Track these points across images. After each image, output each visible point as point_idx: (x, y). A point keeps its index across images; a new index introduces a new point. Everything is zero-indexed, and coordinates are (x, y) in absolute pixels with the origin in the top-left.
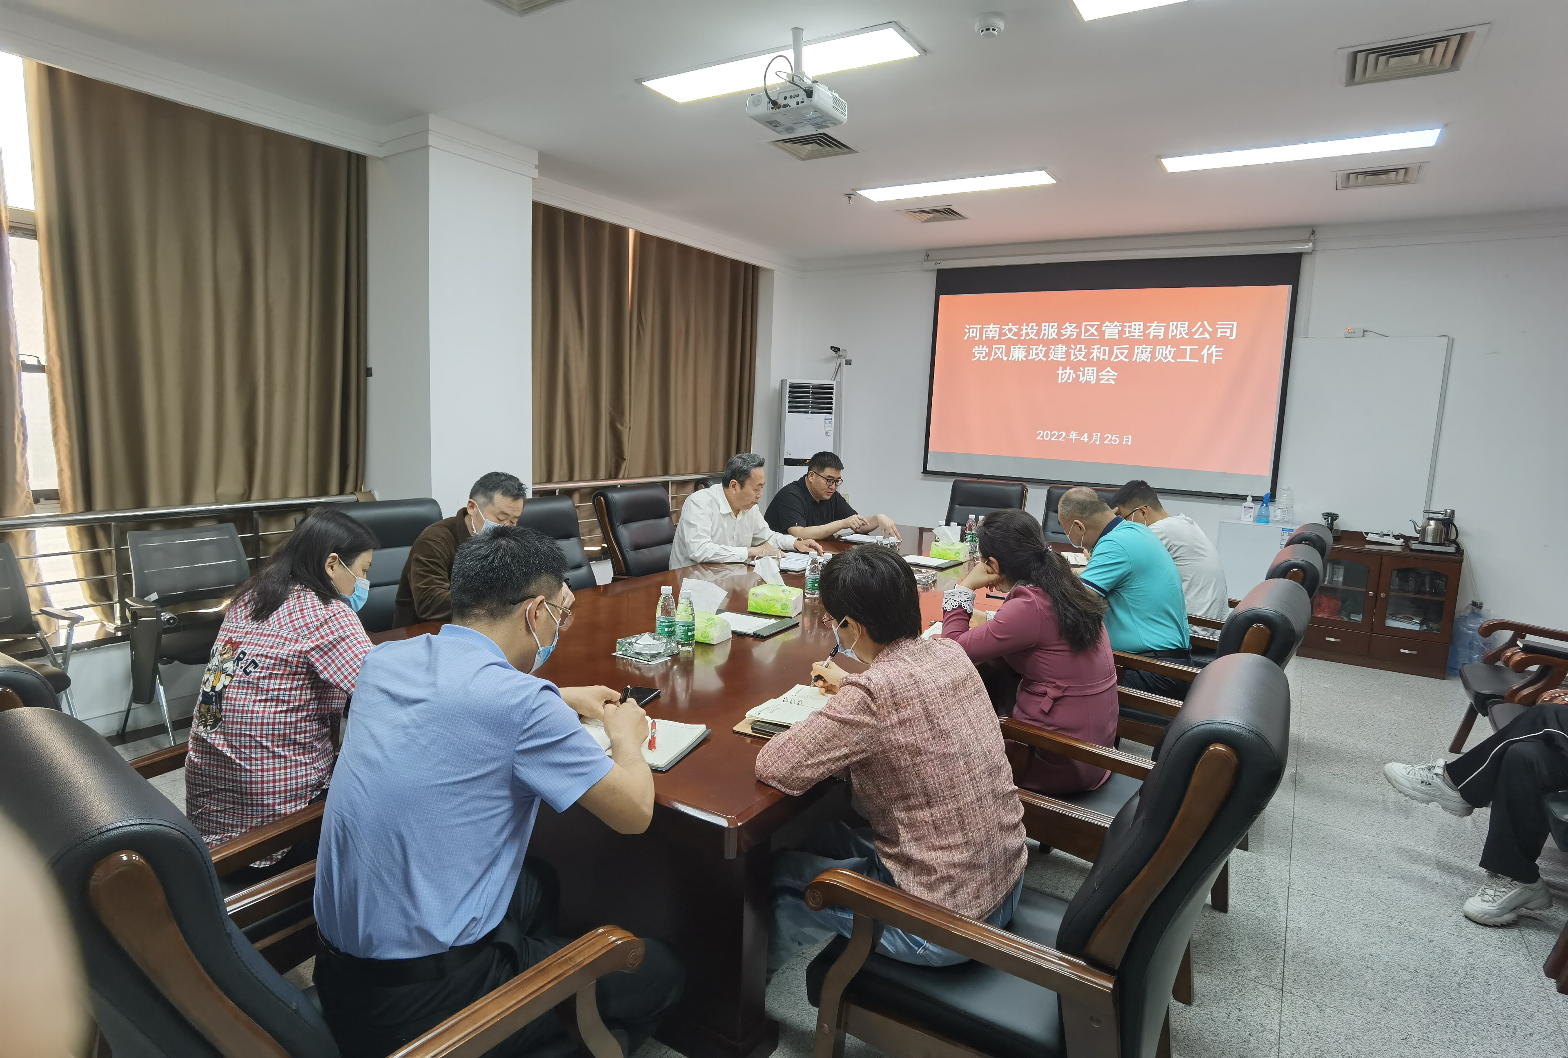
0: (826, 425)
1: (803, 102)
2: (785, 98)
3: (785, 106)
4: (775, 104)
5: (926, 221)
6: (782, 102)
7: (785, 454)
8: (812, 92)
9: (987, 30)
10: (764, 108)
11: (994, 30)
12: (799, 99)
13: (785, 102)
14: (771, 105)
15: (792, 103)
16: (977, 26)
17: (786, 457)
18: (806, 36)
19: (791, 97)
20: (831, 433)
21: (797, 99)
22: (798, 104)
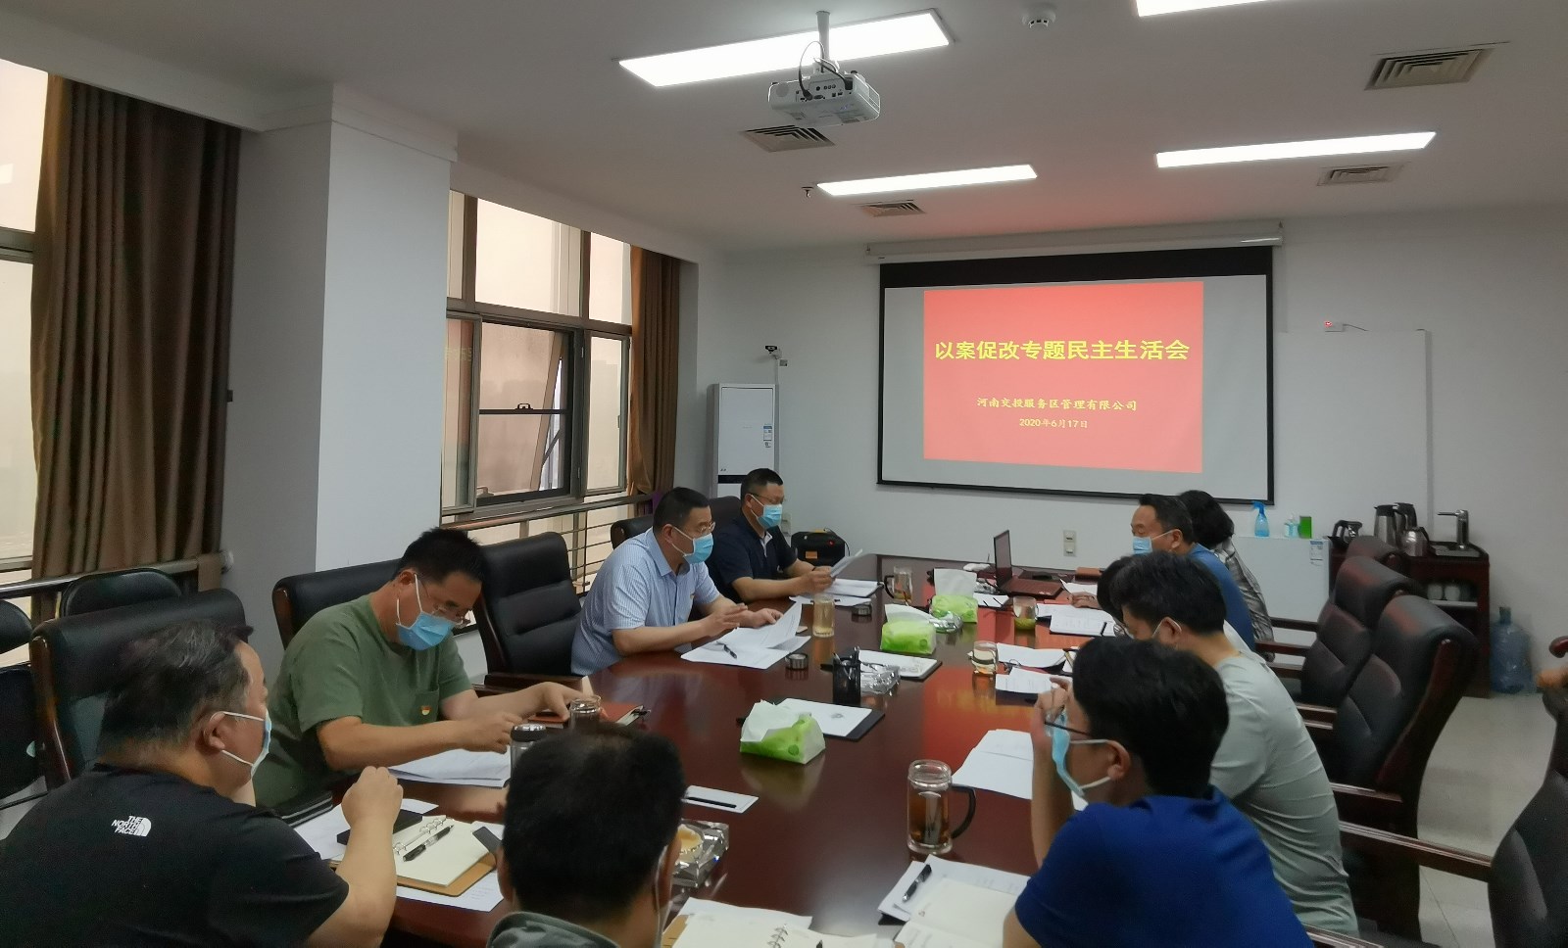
0: (766, 434)
1: (840, 95)
2: (818, 89)
3: (818, 97)
4: (807, 94)
5: (879, 215)
6: (814, 93)
7: (719, 470)
8: (851, 83)
9: (1039, 21)
10: (791, 98)
11: (1045, 22)
12: (836, 91)
13: (818, 93)
14: (801, 95)
15: (827, 94)
16: (1025, 18)
17: (720, 473)
18: (832, 19)
19: (825, 88)
20: (772, 444)
21: (833, 91)
22: (834, 95)
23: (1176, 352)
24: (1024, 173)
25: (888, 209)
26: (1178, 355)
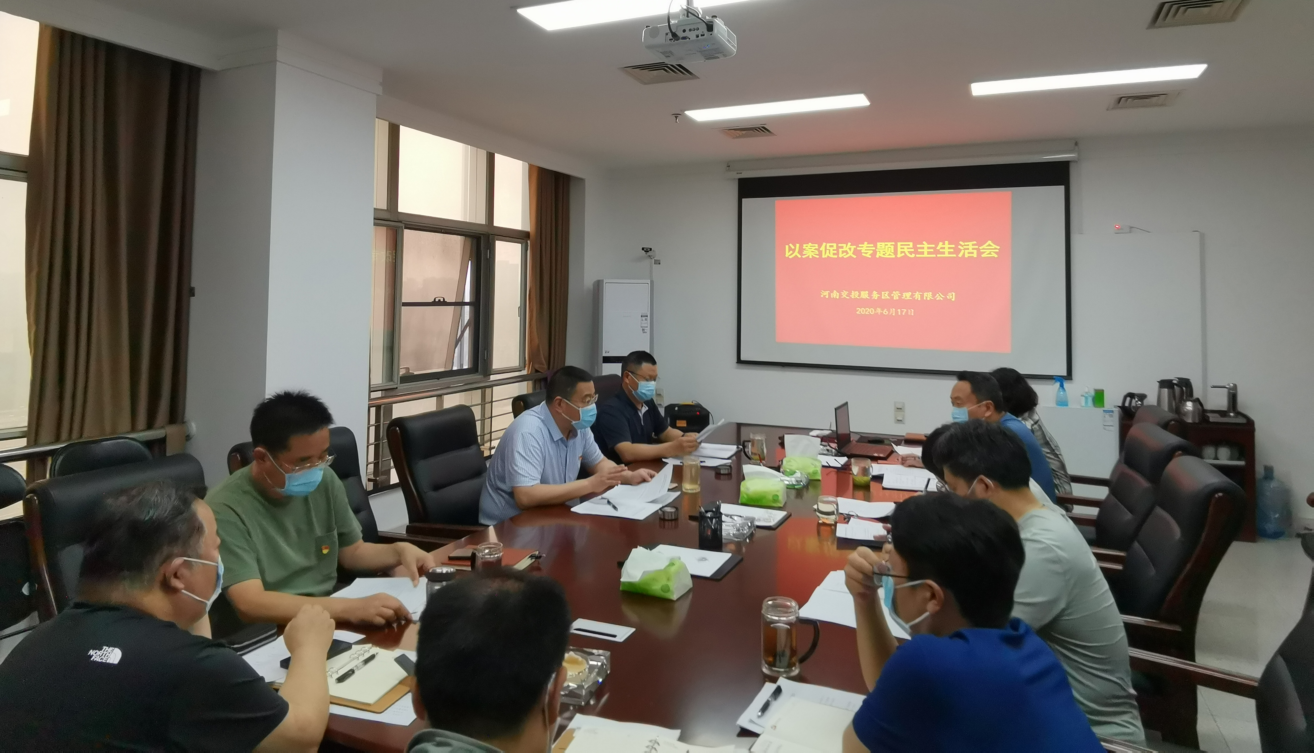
0: (643, 322)
1: (703, 35)
2: (684, 31)
3: (684, 38)
4: (674, 35)
5: (737, 137)
6: (680, 34)
7: (604, 352)
8: (712, 26)
10: (661, 39)
12: (699, 32)
13: (684, 35)
14: (670, 36)
15: (692, 35)
17: (604, 355)
19: (690, 30)
20: (648, 330)
21: (696, 32)
22: (697, 36)
23: (988, 251)
24: (859, 101)
25: (744, 132)
26: (990, 254)
